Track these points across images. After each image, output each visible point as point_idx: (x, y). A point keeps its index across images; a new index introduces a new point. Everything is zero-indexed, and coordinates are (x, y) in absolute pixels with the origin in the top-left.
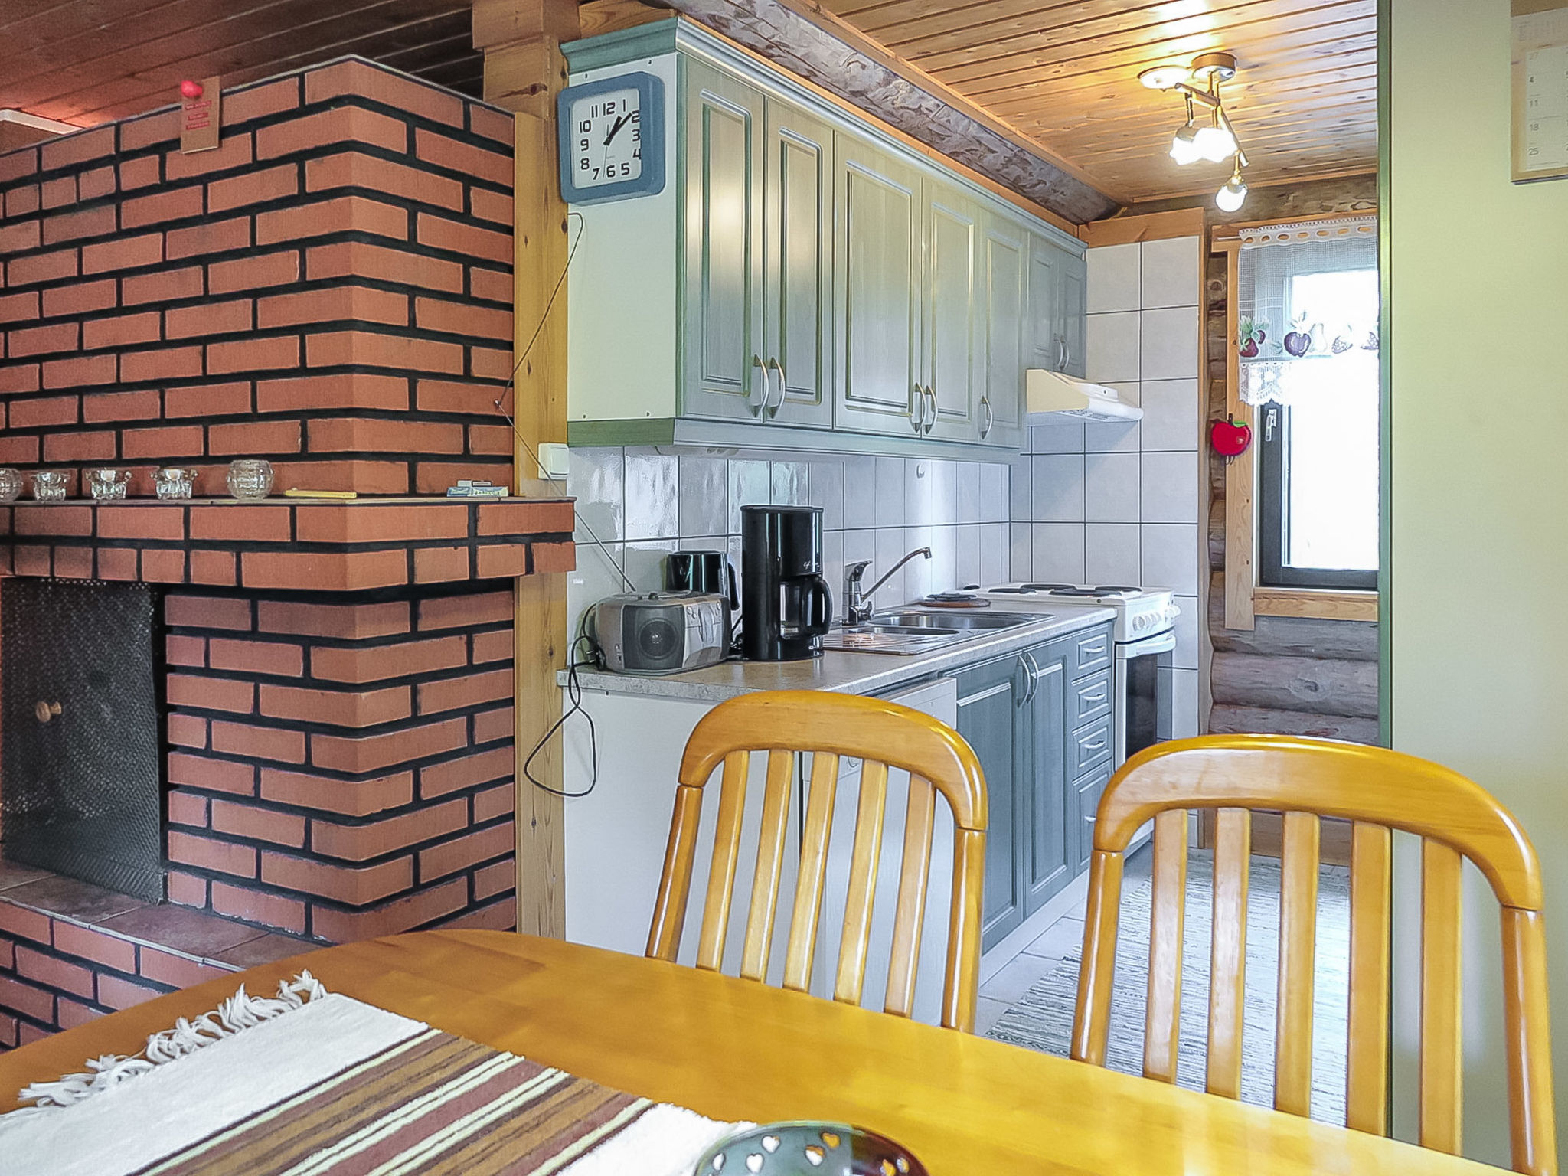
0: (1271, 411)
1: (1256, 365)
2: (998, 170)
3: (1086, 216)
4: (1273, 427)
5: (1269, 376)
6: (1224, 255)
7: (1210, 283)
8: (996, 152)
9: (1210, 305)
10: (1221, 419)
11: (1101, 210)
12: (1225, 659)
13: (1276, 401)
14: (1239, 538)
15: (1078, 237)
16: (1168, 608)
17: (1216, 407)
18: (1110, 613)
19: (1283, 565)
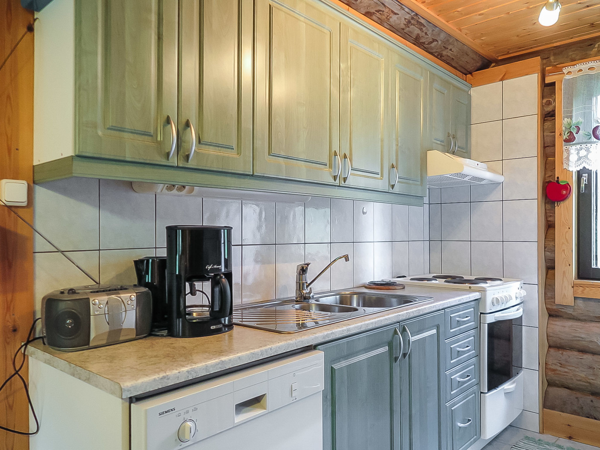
0: (584, 175)
1: (574, 147)
2: (403, 29)
3: (470, 67)
4: (585, 184)
5: (583, 153)
6: (553, 84)
7: (545, 101)
8: (398, 14)
9: (546, 115)
10: (553, 181)
11: (479, 65)
12: (556, 321)
13: (587, 168)
14: (564, 250)
15: (466, 81)
16: (518, 291)
17: (549, 174)
18: (476, 295)
19: (593, 267)
